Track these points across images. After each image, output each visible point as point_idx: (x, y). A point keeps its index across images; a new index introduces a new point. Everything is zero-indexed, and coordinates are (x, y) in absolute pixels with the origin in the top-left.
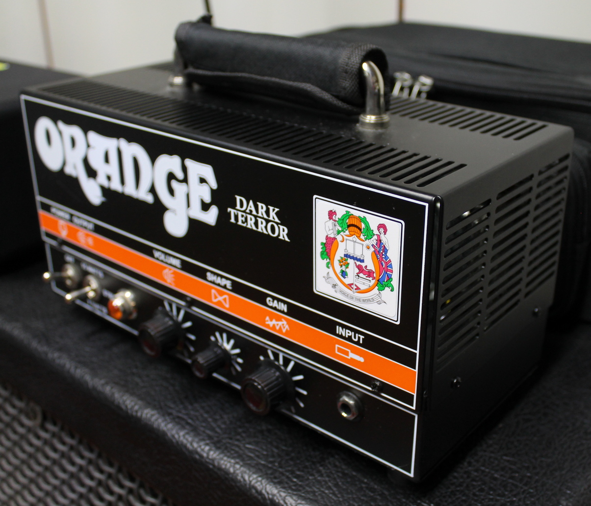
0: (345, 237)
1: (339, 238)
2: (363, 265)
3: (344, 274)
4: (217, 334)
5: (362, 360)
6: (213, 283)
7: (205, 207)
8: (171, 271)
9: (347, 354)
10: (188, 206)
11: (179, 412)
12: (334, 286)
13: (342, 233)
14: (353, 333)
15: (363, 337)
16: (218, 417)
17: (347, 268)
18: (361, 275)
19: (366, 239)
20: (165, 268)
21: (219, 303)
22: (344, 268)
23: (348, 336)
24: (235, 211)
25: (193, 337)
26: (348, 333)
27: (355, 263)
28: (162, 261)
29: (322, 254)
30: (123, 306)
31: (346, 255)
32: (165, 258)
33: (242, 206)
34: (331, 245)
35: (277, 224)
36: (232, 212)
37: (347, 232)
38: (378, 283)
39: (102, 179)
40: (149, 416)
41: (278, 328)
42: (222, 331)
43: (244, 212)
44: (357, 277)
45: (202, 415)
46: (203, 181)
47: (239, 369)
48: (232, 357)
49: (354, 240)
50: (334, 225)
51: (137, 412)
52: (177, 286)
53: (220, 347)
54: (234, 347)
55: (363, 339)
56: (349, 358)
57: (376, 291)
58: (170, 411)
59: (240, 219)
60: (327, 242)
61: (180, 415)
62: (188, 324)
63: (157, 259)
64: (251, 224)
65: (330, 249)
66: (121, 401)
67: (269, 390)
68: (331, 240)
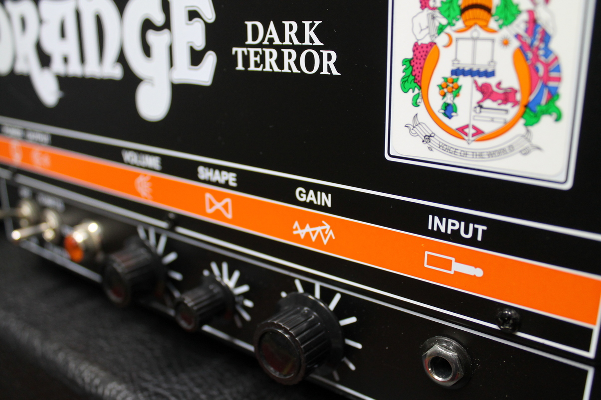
0: (455, 35)
1: (441, 40)
2: (493, 81)
3: (449, 110)
4: (214, 266)
5: (479, 272)
6: (208, 182)
7: (196, 58)
8: (147, 178)
9: (448, 265)
10: (171, 64)
11: (159, 386)
12: (428, 138)
13: (448, 30)
14: (463, 224)
15: (485, 228)
16: (215, 393)
17: (457, 95)
18: (488, 103)
19: (501, 27)
20: (137, 175)
21: (218, 214)
22: (449, 99)
23: (452, 230)
24: (245, 50)
25: (178, 276)
26: (453, 225)
27: (476, 82)
28: (135, 165)
29: (404, 81)
30: (85, 242)
31: (456, 72)
32: (138, 159)
33: (255, 37)
34: (425, 59)
35: (317, 49)
36: (239, 51)
37: (460, 24)
38: (524, 112)
39: (58, 66)
40: (114, 392)
41: (314, 238)
42: (219, 259)
43: (260, 45)
44: (478, 109)
45: (191, 391)
46: (193, 15)
47: (247, 317)
48: (237, 299)
49: (475, 35)
50: (430, 17)
51: (97, 387)
52: (155, 200)
53: (219, 284)
54: (239, 284)
55: (483, 231)
56: (452, 272)
57: (519, 128)
58: (144, 385)
59: (252, 59)
60: (415, 55)
61: (160, 390)
62: (171, 257)
63: (129, 164)
64: (271, 64)
65: (422, 68)
66: (77, 372)
67: (303, 341)
68: (425, 49)
